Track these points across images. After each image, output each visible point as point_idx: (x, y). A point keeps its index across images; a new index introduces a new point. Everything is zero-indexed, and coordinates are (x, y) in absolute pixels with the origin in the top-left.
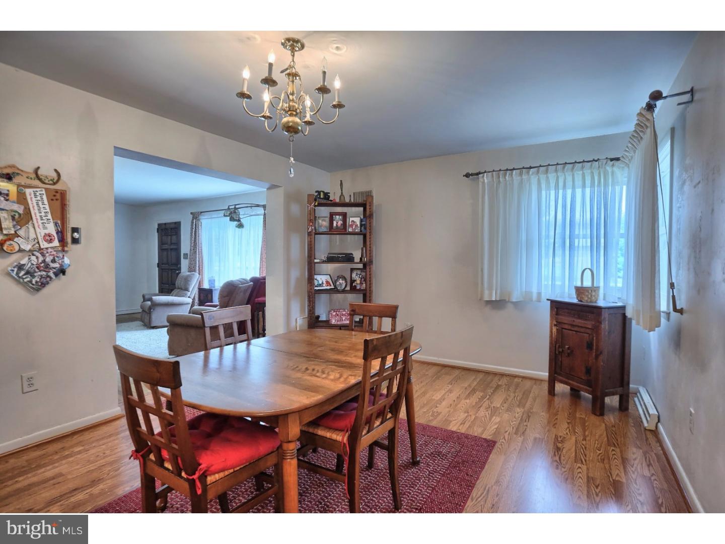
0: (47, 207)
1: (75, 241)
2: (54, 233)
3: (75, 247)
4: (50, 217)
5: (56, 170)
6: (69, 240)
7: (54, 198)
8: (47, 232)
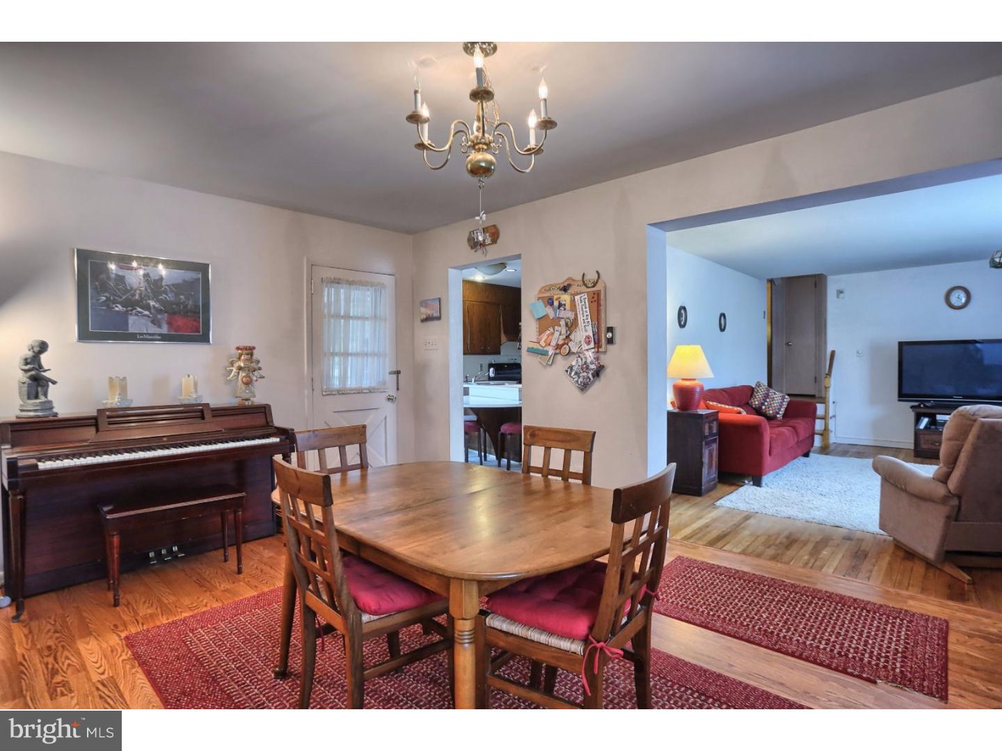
0: (588, 309)
1: (610, 341)
2: (592, 335)
3: (610, 347)
4: (589, 320)
5: (597, 272)
6: (603, 341)
7: (593, 300)
8: (587, 334)
